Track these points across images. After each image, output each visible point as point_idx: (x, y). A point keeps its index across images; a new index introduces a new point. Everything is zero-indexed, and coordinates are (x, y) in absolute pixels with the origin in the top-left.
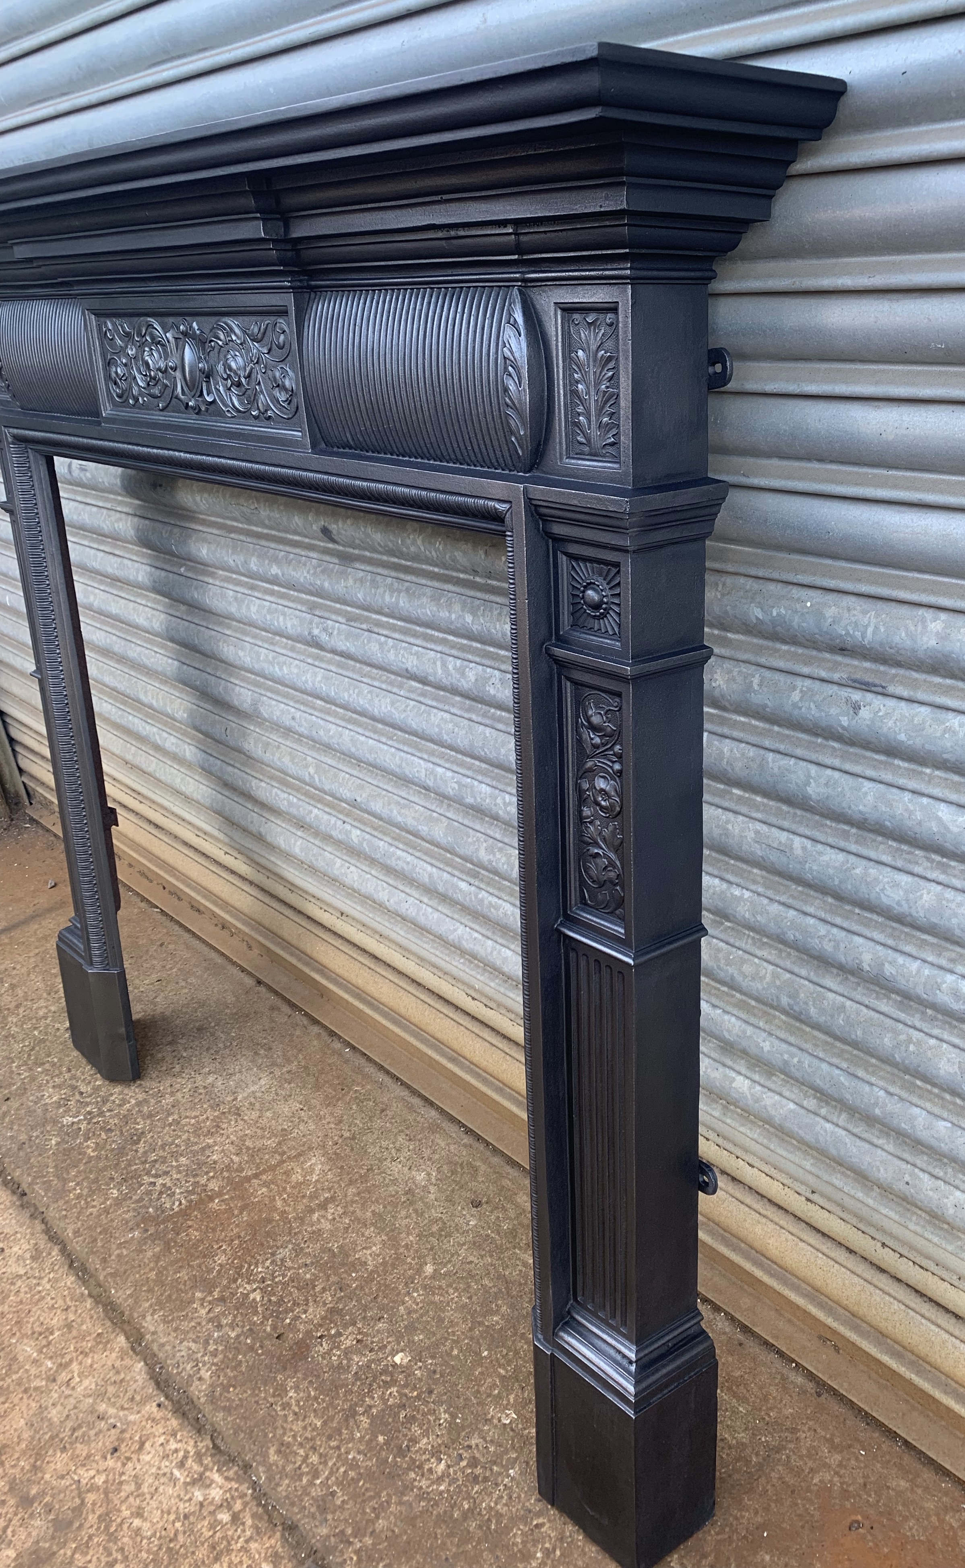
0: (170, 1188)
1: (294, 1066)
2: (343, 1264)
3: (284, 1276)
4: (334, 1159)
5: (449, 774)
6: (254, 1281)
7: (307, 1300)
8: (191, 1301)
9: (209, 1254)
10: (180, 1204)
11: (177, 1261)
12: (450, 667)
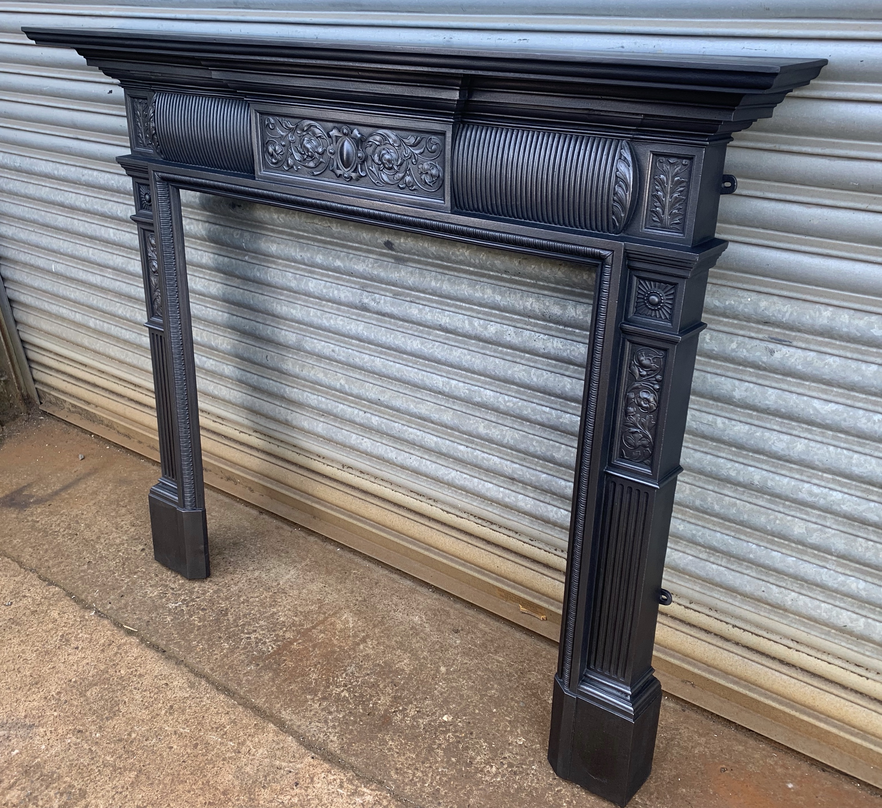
0: (261, 640)
1: (308, 561)
2: (391, 672)
3: (358, 682)
4: (358, 613)
5: (461, 384)
6: (341, 686)
7: (377, 693)
8: (307, 701)
9: (305, 674)
10: (273, 648)
11: (286, 680)
12: (476, 324)
